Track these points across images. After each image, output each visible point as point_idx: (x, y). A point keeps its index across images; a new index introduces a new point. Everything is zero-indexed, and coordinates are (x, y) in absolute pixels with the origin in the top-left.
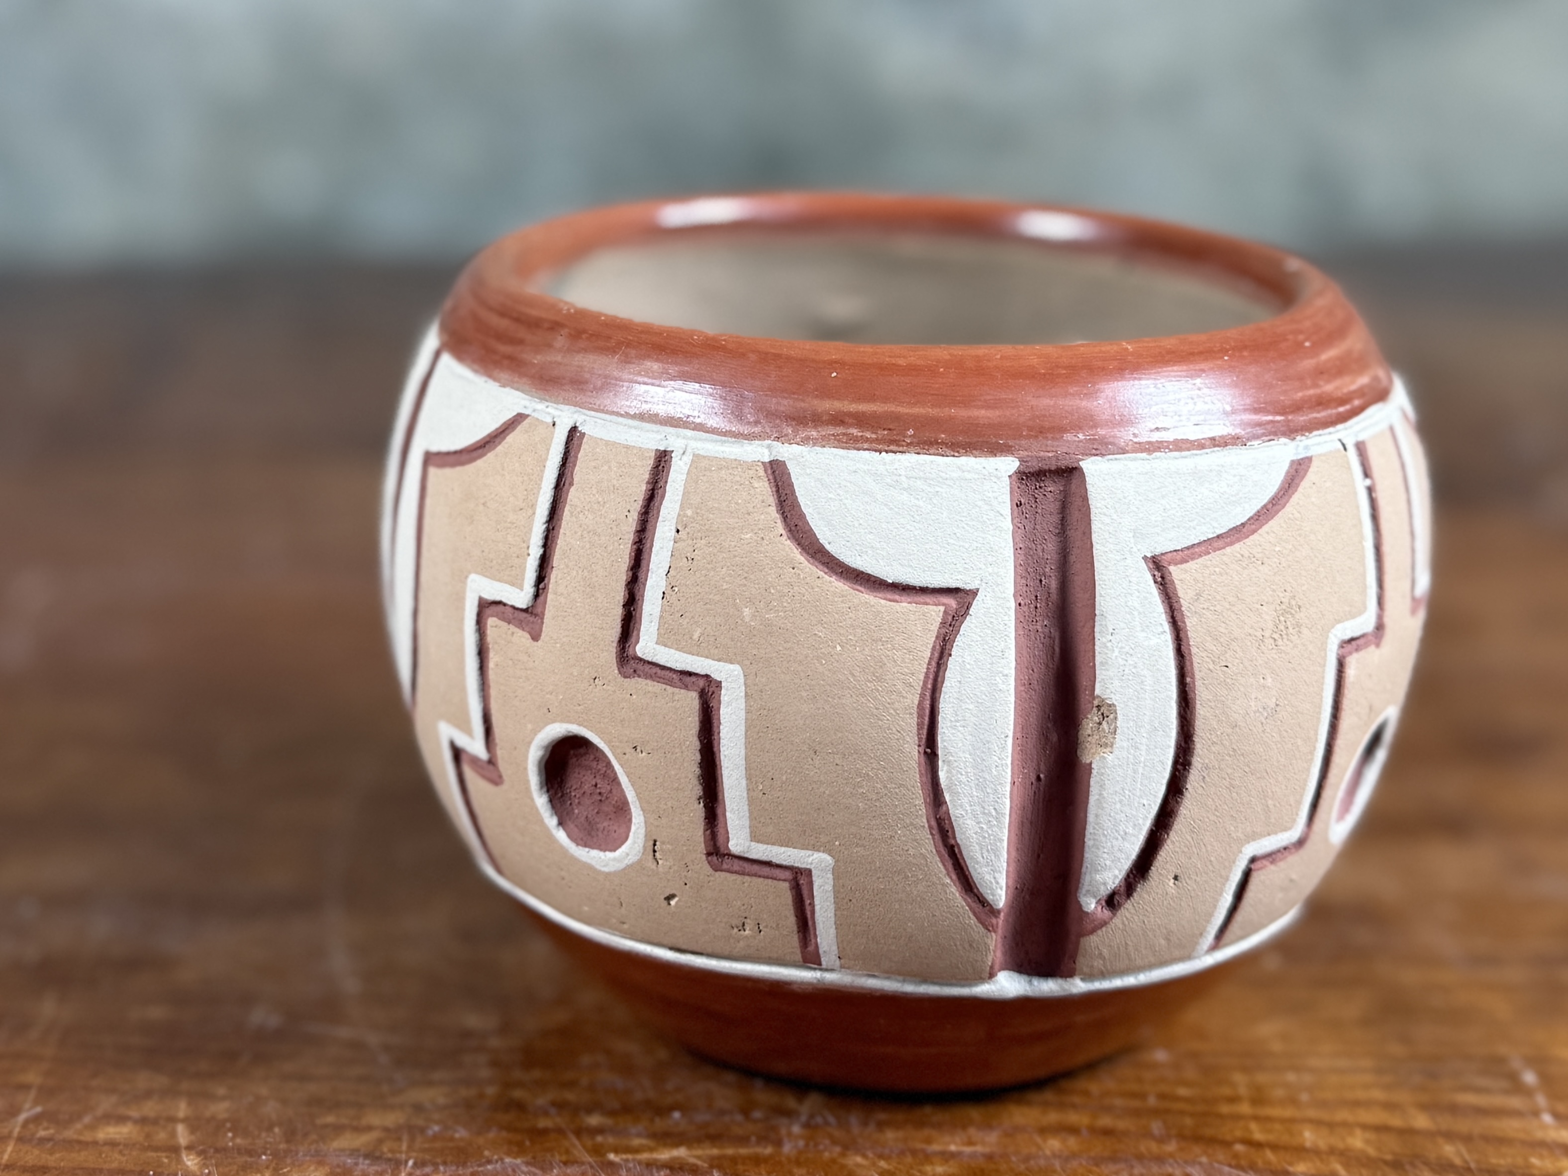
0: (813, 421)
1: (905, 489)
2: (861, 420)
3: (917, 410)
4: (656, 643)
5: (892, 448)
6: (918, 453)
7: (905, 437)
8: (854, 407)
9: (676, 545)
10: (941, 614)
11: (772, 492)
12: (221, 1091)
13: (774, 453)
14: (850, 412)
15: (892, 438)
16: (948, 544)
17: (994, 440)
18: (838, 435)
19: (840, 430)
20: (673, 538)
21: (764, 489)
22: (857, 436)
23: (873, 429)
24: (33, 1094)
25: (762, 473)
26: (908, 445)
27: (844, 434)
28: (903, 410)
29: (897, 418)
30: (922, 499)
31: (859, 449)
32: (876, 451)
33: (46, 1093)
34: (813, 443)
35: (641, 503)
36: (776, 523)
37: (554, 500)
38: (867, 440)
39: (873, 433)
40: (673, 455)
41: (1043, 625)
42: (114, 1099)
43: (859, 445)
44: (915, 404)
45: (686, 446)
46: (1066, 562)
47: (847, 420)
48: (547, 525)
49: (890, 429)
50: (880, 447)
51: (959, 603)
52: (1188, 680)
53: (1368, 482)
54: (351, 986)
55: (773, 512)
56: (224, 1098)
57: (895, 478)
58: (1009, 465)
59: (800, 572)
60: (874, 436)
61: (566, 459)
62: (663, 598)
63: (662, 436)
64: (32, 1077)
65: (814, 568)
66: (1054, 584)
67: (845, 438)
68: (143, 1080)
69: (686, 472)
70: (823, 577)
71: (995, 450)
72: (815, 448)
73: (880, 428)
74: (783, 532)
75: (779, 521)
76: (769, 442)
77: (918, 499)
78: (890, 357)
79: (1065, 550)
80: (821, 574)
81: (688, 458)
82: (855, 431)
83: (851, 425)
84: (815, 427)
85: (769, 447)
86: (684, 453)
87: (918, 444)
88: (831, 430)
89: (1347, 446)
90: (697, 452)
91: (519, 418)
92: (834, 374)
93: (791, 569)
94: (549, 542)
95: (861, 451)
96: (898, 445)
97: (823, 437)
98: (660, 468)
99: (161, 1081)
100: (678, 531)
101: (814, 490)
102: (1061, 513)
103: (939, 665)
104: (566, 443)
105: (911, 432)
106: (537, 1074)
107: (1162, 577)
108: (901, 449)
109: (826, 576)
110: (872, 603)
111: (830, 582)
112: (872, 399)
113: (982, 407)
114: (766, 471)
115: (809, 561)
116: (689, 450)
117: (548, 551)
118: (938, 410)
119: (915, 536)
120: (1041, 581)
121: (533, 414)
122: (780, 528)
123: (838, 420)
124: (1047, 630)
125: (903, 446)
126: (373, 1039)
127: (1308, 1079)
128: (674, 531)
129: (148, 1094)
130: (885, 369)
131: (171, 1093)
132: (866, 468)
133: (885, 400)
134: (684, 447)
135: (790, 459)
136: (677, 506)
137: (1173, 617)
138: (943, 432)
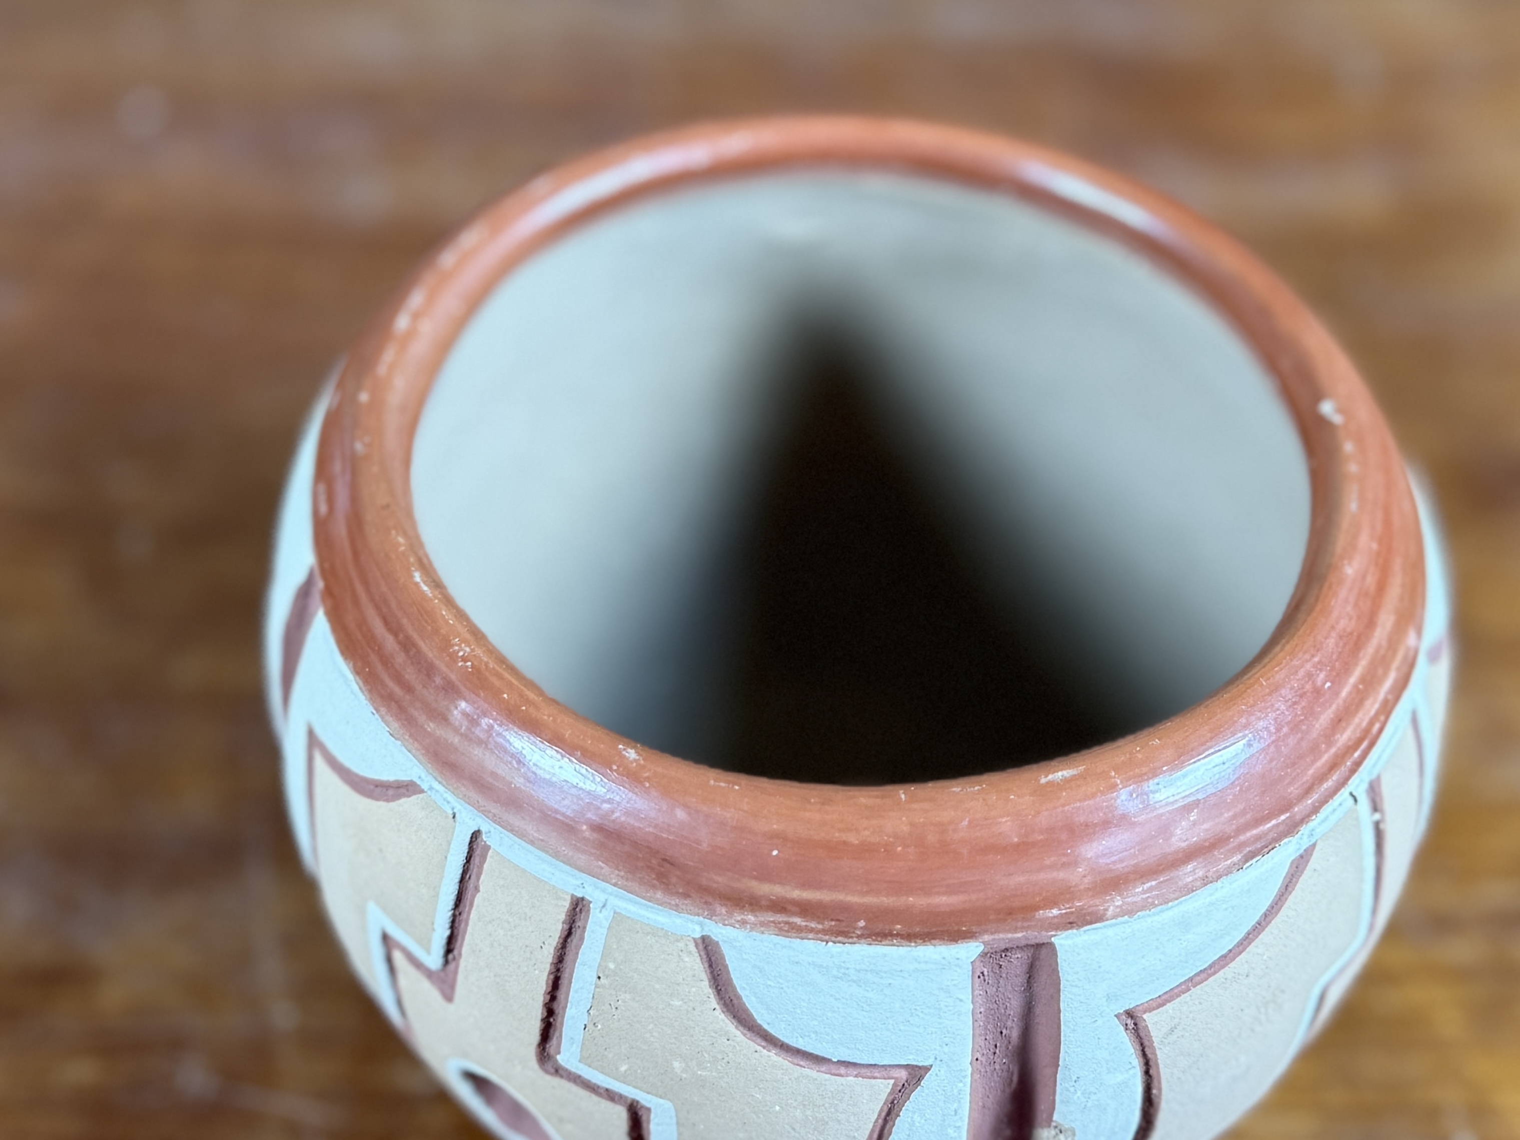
0: (751, 904)
1: (854, 982)
2: (806, 909)
3: (870, 900)
4: (580, 1061)
5: (840, 938)
6: (870, 944)
7: (855, 929)
8: (796, 894)
9: (598, 990)
10: (890, 1087)
11: (704, 968)
13: (706, 929)
14: (793, 899)
15: (840, 929)
16: (900, 1030)
17: (956, 928)
18: (780, 923)
19: (780, 918)
20: (594, 982)
21: (696, 965)
22: (800, 926)
23: (820, 920)
25: (692, 947)
26: (859, 937)
27: (786, 923)
28: (853, 899)
29: (846, 908)
30: (872, 990)
31: (802, 939)
32: (822, 941)
34: (751, 927)
35: (557, 939)
36: (709, 997)
37: (458, 892)
38: (812, 930)
39: (818, 923)
40: (591, 905)
41: (1003, 1062)
43: (803, 935)
44: (868, 893)
45: (606, 900)
46: (1030, 1012)
47: (790, 907)
48: (453, 911)
49: (838, 920)
50: (827, 937)
51: (910, 1074)
52: (1154, 1091)
53: (1377, 816)
55: (705, 987)
57: (843, 971)
58: (971, 950)
59: (736, 1045)
60: (820, 927)
61: (470, 857)
62: (585, 1029)
63: (579, 882)
65: (752, 1044)
66: (1015, 1034)
67: (787, 926)
69: (607, 927)
70: (760, 1052)
71: (956, 936)
72: (754, 933)
73: (827, 918)
74: (717, 1007)
75: (712, 996)
76: (701, 918)
77: (868, 991)
78: (840, 830)
79: (1031, 1003)
80: (759, 1048)
81: (607, 913)
82: (798, 920)
83: (793, 914)
84: (752, 911)
85: (701, 925)
86: (604, 906)
87: (869, 936)
88: (770, 917)
89: (1358, 798)
90: (618, 910)
91: (414, 787)
92: (775, 853)
93: (726, 1040)
94: (456, 925)
95: (805, 941)
96: (846, 937)
97: (762, 924)
98: (578, 909)
100: (599, 978)
101: (751, 975)
102: (1027, 973)
103: (885, 1121)
104: (470, 844)
105: (862, 924)
107: (1135, 1024)
108: (850, 940)
109: (765, 1051)
110: (815, 1077)
111: (769, 1056)
112: (818, 885)
113: (944, 894)
114: (697, 946)
115: (745, 1035)
116: (608, 907)
117: (456, 931)
118: (895, 899)
119: (863, 1024)
120: (1001, 1033)
121: (430, 792)
122: (713, 1002)
123: (779, 906)
124: (1005, 1067)
125: (852, 937)
128: (595, 977)
130: (835, 849)
132: (810, 959)
133: (834, 887)
134: (604, 900)
135: (725, 942)
136: (598, 957)
137: (1143, 1051)
138: (898, 923)
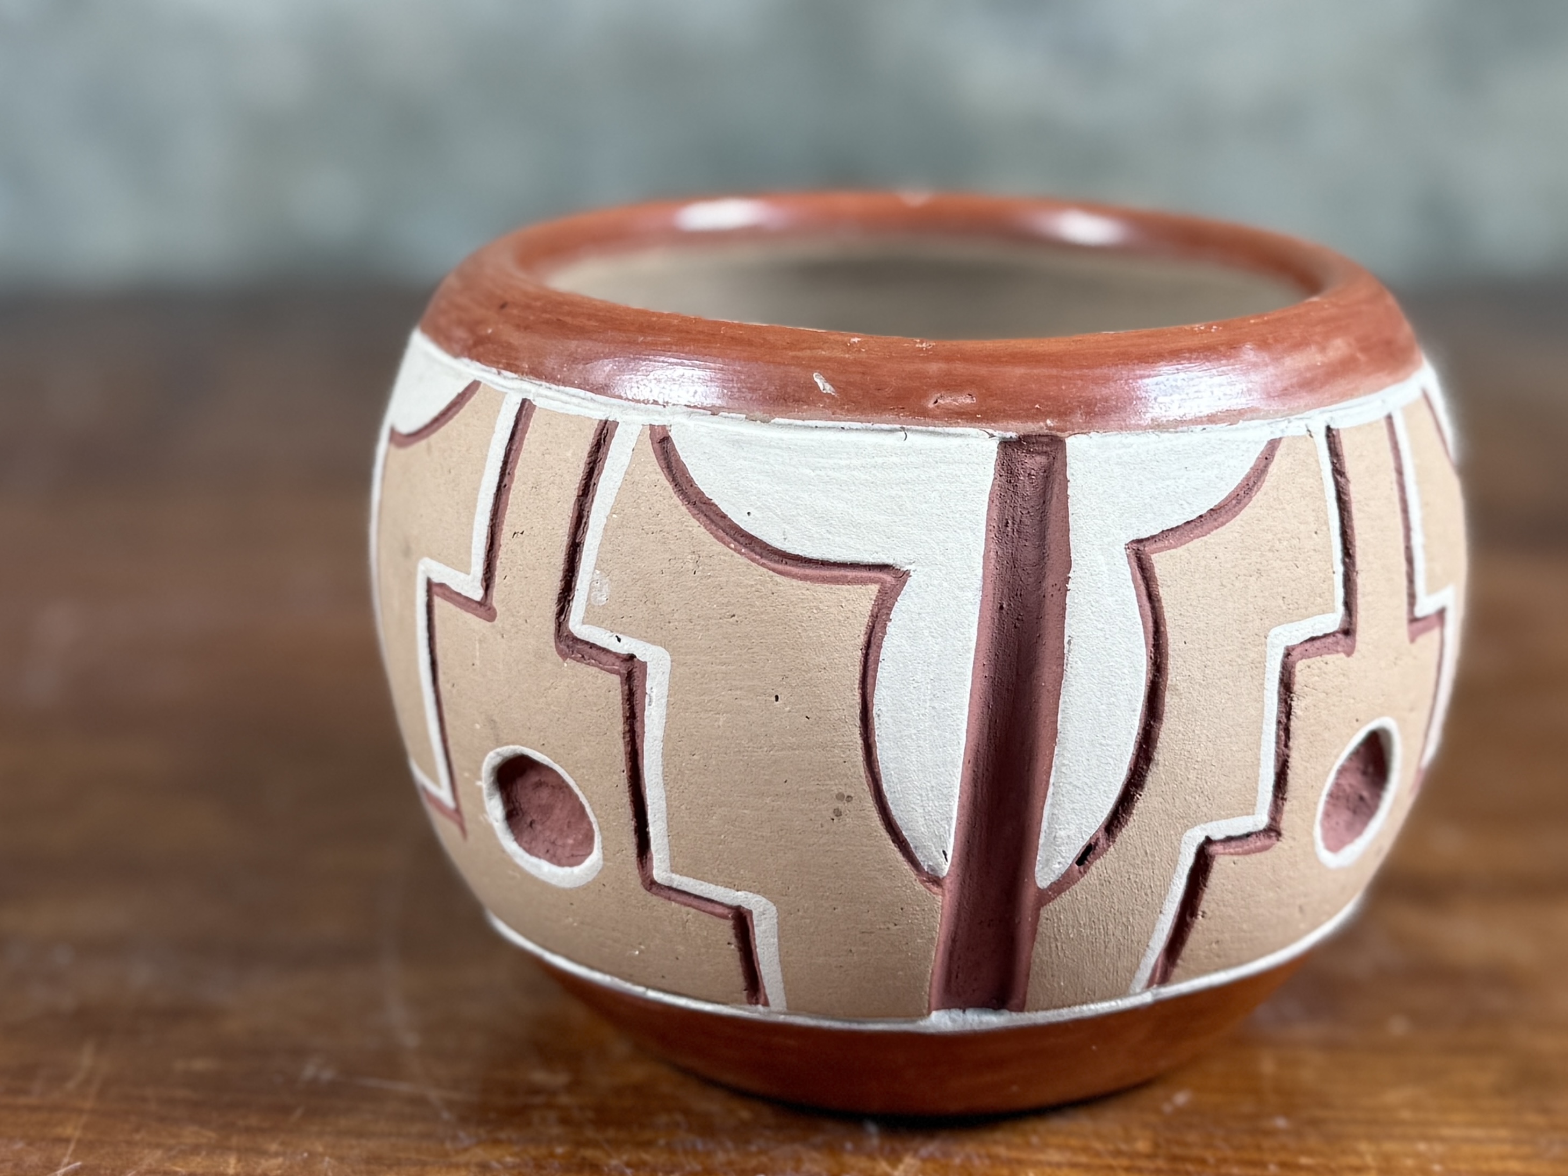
12: (274, 1147)
24: (72, 1147)
33: (85, 1147)
42: (159, 1153)
54: (411, 1040)
56: (276, 1155)
64: (71, 1130)
68: (190, 1134)
91: (1273, 445)
99: (210, 1135)
106: (611, 1133)
121: (1285, 435)
126: (434, 1095)
127: (1439, 1148)
129: (195, 1149)
131: (221, 1148)
